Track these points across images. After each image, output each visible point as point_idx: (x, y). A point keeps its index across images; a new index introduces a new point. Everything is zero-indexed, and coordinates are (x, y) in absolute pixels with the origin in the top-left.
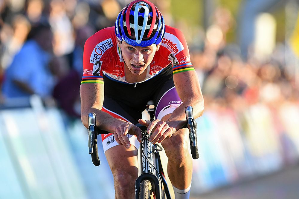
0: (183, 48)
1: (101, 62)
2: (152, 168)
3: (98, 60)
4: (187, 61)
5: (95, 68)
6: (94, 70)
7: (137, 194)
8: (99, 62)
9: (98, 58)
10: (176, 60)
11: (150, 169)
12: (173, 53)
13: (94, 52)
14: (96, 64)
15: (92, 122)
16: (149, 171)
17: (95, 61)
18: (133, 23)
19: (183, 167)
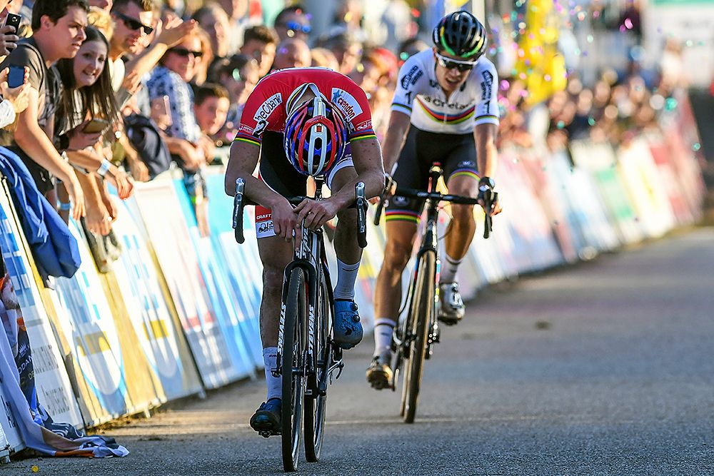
3: (264, 120)
5: (259, 127)
7: (287, 284)
9: (264, 116)
10: (352, 126)
12: (348, 117)
14: (260, 123)
15: (240, 191)
17: (261, 120)
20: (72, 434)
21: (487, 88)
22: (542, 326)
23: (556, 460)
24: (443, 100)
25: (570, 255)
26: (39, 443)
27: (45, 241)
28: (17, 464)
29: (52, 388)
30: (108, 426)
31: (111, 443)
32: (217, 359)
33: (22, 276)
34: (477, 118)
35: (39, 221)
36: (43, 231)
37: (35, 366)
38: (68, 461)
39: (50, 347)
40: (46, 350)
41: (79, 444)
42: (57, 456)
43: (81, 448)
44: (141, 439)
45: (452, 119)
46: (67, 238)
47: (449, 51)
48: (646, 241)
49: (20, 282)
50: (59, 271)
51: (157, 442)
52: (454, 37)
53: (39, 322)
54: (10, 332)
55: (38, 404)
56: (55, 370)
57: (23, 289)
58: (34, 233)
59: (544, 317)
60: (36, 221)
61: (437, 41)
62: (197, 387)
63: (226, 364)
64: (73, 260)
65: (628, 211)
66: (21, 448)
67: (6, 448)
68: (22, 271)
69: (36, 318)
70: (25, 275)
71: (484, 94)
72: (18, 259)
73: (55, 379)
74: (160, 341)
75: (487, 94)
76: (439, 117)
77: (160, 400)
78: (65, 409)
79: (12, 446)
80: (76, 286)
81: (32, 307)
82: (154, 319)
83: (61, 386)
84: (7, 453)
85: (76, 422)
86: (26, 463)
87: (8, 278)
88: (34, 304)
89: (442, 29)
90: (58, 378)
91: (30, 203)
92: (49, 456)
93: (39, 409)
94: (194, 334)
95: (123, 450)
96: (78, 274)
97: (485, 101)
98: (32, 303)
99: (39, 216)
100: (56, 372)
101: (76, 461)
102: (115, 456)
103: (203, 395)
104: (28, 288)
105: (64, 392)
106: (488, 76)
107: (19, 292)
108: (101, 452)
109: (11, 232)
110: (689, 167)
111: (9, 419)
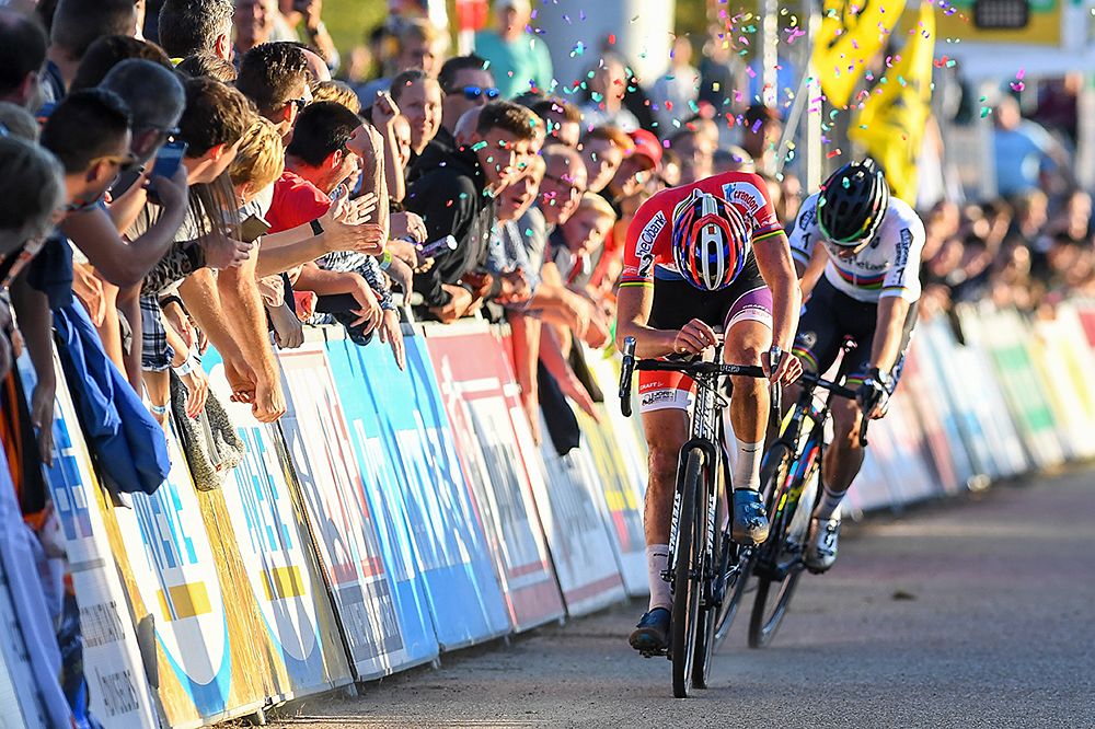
0: (765, 203)
1: (653, 255)
2: (709, 430)
3: (649, 253)
4: (771, 222)
6: (642, 268)
8: (649, 256)
11: (705, 432)
12: (750, 212)
13: (640, 241)
14: (644, 259)
15: (629, 352)
16: (703, 435)
17: (644, 255)
19: (755, 397)
21: (903, 251)
22: (901, 596)
25: (950, 485)
27: (116, 432)
29: (112, 672)
32: (378, 634)
33: (73, 488)
35: (106, 400)
36: (112, 416)
39: (113, 605)
40: (106, 610)
49: (71, 498)
53: (100, 563)
54: (51, 595)
56: (120, 642)
57: (74, 511)
58: (98, 420)
59: (903, 584)
60: (102, 400)
62: (345, 679)
63: (392, 643)
64: (157, 465)
68: (75, 481)
69: (93, 557)
70: (80, 487)
71: (899, 258)
72: (69, 461)
73: (119, 656)
74: (290, 601)
75: (902, 259)
77: (283, 696)
78: (132, 707)
80: (159, 509)
81: (88, 539)
82: (281, 564)
83: (127, 668)
88: (92, 535)
90: (124, 656)
91: (92, 372)
96: (163, 488)
97: (899, 268)
98: (88, 532)
99: (106, 392)
100: (121, 647)
103: (353, 691)
104: (84, 509)
105: (131, 679)
106: (906, 236)
107: (67, 516)
109: (60, 417)
111: (41, 719)
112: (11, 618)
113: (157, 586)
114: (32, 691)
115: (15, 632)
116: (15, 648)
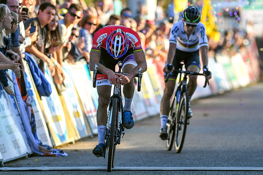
1: (102, 43)
5: (99, 45)
6: (98, 46)
8: (101, 43)
10: (134, 46)
12: (133, 43)
13: (99, 38)
14: (99, 43)
15: (96, 69)
17: (99, 42)
18: (114, 49)
20: (49, 148)
21: (203, 33)
22: (205, 115)
23: (209, 160)
24: (187, 39)
25: (215, 91)
26: (38, 151)
27: (40, 85)
28: (30, 158)
29: (42, 133)
30: (61, 146)
31: (62, 152)
33: (32, 96)
34: (200, 44)
36: (40, 81)
37: (37, 126)
38: (47, 158)
39: (41, 120)
40: (40, 121)
41: (51, 151)
42: (43, 156)
43: (52, 153)
44: (72, 151)
45: (190, 46)
46: (47, 84)
47: (188, 20)
48: (241, 88)
49: (32, 98)
50: (45, 94)
51: (76, 152)
52: (190, 15)
55: (37, 138)
57: (33, 100)
58: (37, 81)
59: (206, 112)
60: (37, 78)
61: (184, 16)
62: (90, 134)
64: (49, 91)
65: (234, 78)
66: (32, 153)
67: (27, 153)
68: (32, 94)
69: (37, 110)
71: (202, 35)
72: (31, 91)
73: (43, 130)
76: (185, 45)
77: (78, 138)
78: (46, 140)
79: (28, 153)
80: (50, 100)
82: (76, 111)
84: (27, 154)
85: (50, 145)
86: (33, 158)
87: (28, 96)
89: (185, 13)
92: (41, 156)
93: (38, 140)
94: (89, 116)
95: (65, 154)
96: (51, 95)
98: (36, 105)
99: (38, 76)
101: (50, 158)
102: (63, 156)
103: (92, 136)
105: (46, 135)
106: (203, 28)
107: (32, 101)
108: (58, 155)
109: (29, 82)
110: (255, 63)
111: (28, 143)
112: (21, 123)
113: (51, 116)
114: (26, 138)
115: (22, 126)
116: (22, 129)
